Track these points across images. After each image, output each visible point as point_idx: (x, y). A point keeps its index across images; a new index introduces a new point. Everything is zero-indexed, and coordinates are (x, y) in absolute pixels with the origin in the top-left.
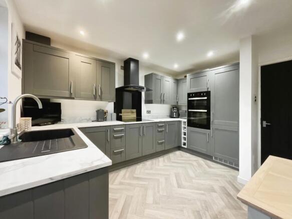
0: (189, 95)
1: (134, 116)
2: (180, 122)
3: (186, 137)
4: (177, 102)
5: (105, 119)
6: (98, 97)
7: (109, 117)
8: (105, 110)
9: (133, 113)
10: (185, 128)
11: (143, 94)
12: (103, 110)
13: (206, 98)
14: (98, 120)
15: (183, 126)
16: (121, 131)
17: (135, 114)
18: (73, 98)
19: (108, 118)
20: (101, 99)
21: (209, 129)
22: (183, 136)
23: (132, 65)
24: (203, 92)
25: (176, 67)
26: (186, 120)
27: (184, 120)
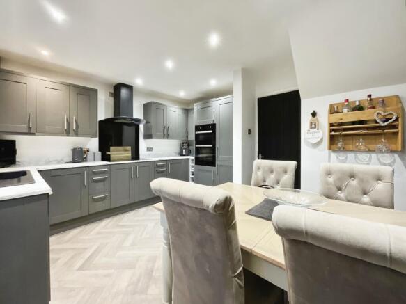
0: (197, 128)
1: (129, 154)
2: (188, 159)
3: (193, 177)
4: (187, 137)
5: (85, 160)
6: (72, 132)
7: (90, 156)
8: (85, 148)
9: (126, 150)
10: (193, 166)
11: (142, 127)
12: (81, 149)
13: (211, 131)
14: (74, 162)
15: (191, 164)
16: (104, 173)
17: (130, 152)
18: (34, 134)
19: (88, 158)
20: (76, 134)
21: (215, 166)
22: (191, 176)
23: (124, 92)
24: (209, 125)
25: (182, 94)
26: (193, 158)
27: (192, 158)
